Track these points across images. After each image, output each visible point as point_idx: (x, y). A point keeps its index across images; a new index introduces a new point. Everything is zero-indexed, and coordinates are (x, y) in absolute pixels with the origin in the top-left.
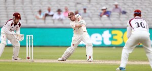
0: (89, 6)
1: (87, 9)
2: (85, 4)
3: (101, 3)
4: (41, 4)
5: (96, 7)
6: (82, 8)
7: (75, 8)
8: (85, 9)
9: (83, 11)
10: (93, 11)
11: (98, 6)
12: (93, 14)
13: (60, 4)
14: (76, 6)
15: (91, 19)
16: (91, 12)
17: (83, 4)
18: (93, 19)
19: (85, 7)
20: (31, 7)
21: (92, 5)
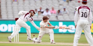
0: (68, 7)
1: (66, 8)
2: (65, 5)
3: (75, 5)
4: (36, 5)
5: (73, 7)
6: (63, 8)
7: (58, 8)
8: (65, 9)
9: (63, 10)
10: (70, 10)
11: (74, 7)
12: (70, 12)
13: (48, 5)
14: (59, 7)
15: (69, 15)
16: (69, 11)
17: (64, 6)
18: (70, 15)
19: (64, 8)
20: (29, 7)
21: (70, 6)
